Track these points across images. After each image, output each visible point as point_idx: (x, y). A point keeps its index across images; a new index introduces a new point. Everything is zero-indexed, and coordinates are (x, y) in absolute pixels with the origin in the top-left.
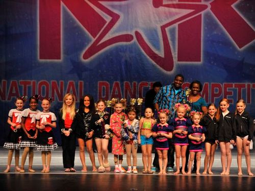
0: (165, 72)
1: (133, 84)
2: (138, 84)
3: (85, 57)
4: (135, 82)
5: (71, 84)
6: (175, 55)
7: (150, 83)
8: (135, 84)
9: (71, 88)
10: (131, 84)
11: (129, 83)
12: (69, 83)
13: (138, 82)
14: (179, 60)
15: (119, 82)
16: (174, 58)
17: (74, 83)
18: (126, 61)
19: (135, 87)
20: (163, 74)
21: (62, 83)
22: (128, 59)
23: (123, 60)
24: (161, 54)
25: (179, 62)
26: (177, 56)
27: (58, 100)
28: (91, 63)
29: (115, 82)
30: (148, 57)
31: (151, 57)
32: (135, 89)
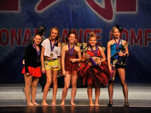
0: (106, 20)
1: (79, 31)
2: (83, 31)
3: (39, 9)
4: (80, 29)
5: (28, 31)
6: (114, 6)
7: (93, 30)
8: (80, 31)
9: (28, 34)
10: (78, 31)
11: (76, 30)
12: (25, 30)
13: (83, 30)
14: (118, 10)
15: (67, 30)
16: (113, 9)
17: (30, 31)
18: (73, 12)
19: (81, 33)
20: (104, 23)
21: (19, 30)
22: (75, 10)
23: (71, 11)
24: (103, 5)
25: (118, 13)
26: (115, 7)
27: (17, 45)
28: (44, 14)
29: (64, 30)
30: (92, 8)
31: (94, 8)
32: (81, 35)
